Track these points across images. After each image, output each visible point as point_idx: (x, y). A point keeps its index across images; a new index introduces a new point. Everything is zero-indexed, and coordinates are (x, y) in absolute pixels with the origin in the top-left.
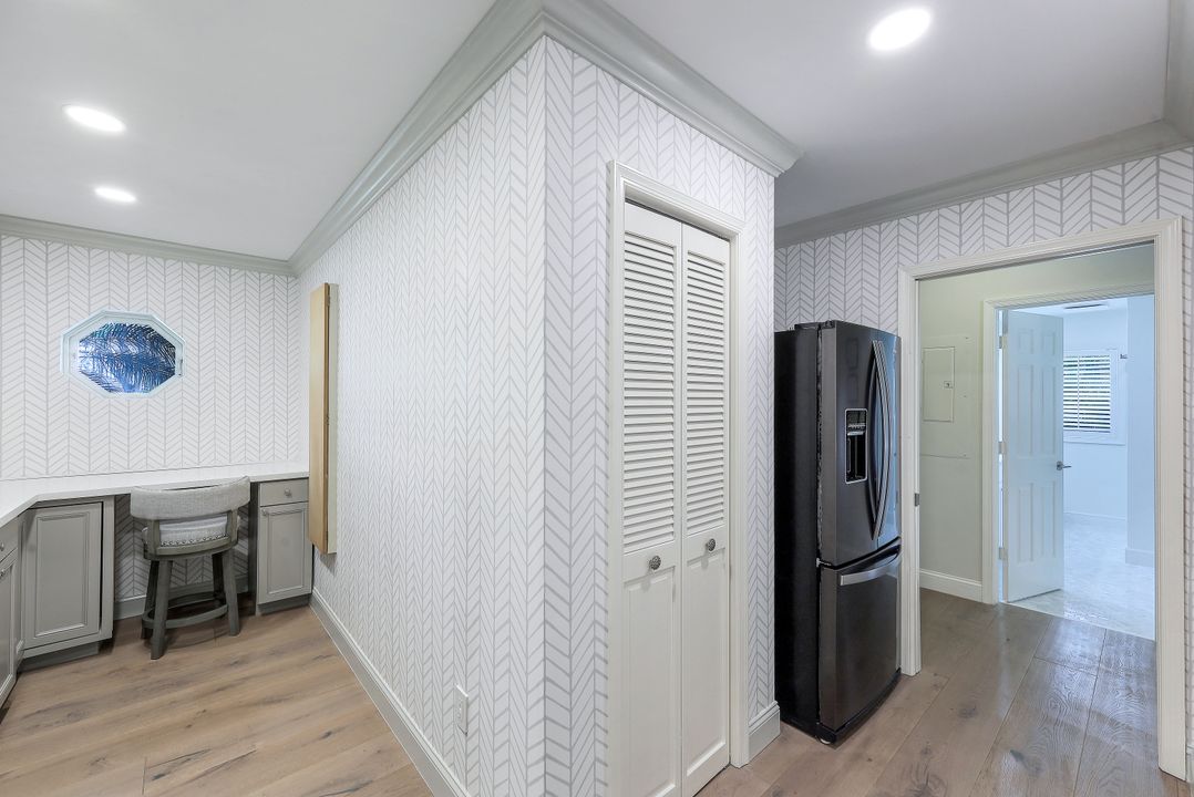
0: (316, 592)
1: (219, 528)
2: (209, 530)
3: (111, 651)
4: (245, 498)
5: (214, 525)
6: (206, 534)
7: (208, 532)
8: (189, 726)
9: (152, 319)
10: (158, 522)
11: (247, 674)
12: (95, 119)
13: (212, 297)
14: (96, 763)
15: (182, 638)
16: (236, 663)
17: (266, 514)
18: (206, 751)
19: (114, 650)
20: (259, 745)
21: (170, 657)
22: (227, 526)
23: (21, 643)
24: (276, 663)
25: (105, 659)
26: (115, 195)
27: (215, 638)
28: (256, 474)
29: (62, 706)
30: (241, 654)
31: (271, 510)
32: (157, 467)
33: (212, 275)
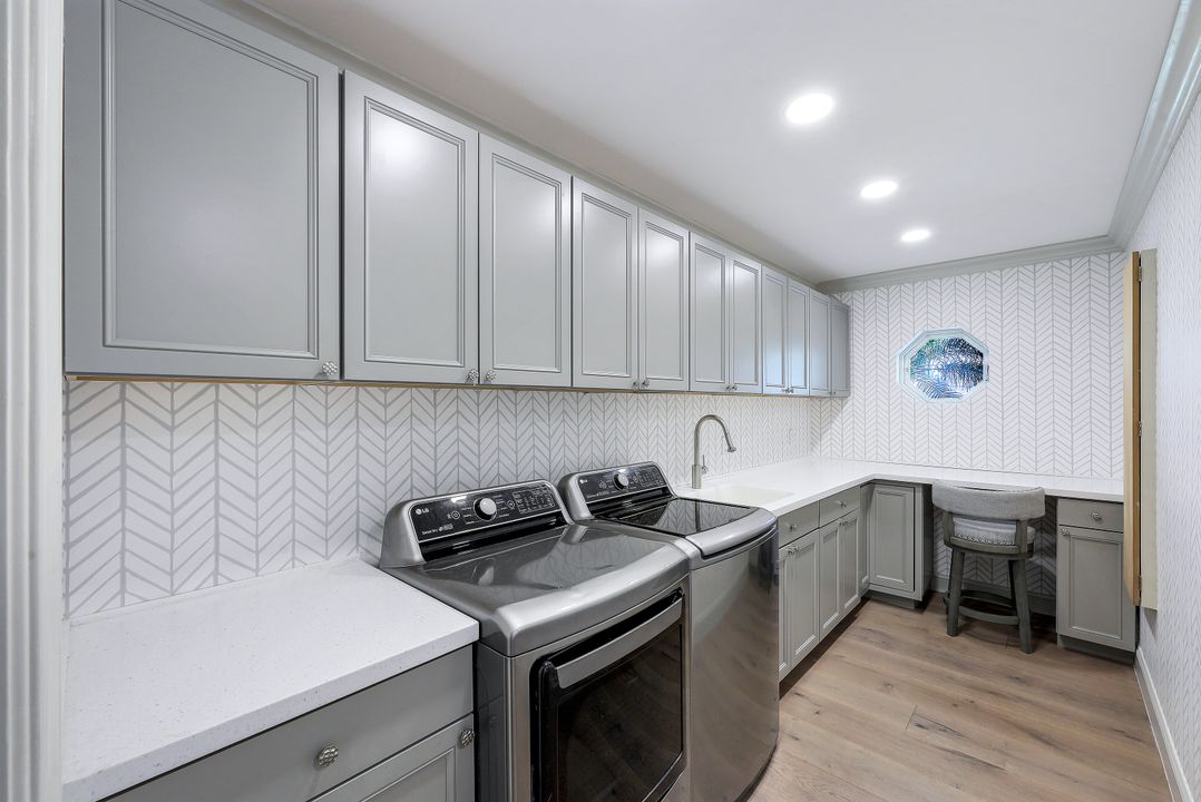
0: (1140, 653)
1: (1007, 534)
2: (997, 534)
3: (922, 612)
4: (1040, 511)
5: (1003, 531)
6: (993, 537)
7: (997, 535)
8: (955, 705)
9: (962, 332)
10: (951, 514)
11: (1024, 695)
12: (879, 190)
13: (1015, 299)
14: (887, 686)
15: (977, 629)
16: (1018, 678)
17: (1067, 535)
18: (959, 734)
19: (926, 613)
20: (1009, 767)
21: (962, 640)
22: (1016, 535)
23: (867, 577)
24: (1061, 704)
25: (916, 616)
26: (915, 236)
27: (1007, 645)
28: (1053, 487)
29: (881, 634)
30: (1025, 673)
31: (1073, 532)
32: (965, 466)
33: (1015, 277)
